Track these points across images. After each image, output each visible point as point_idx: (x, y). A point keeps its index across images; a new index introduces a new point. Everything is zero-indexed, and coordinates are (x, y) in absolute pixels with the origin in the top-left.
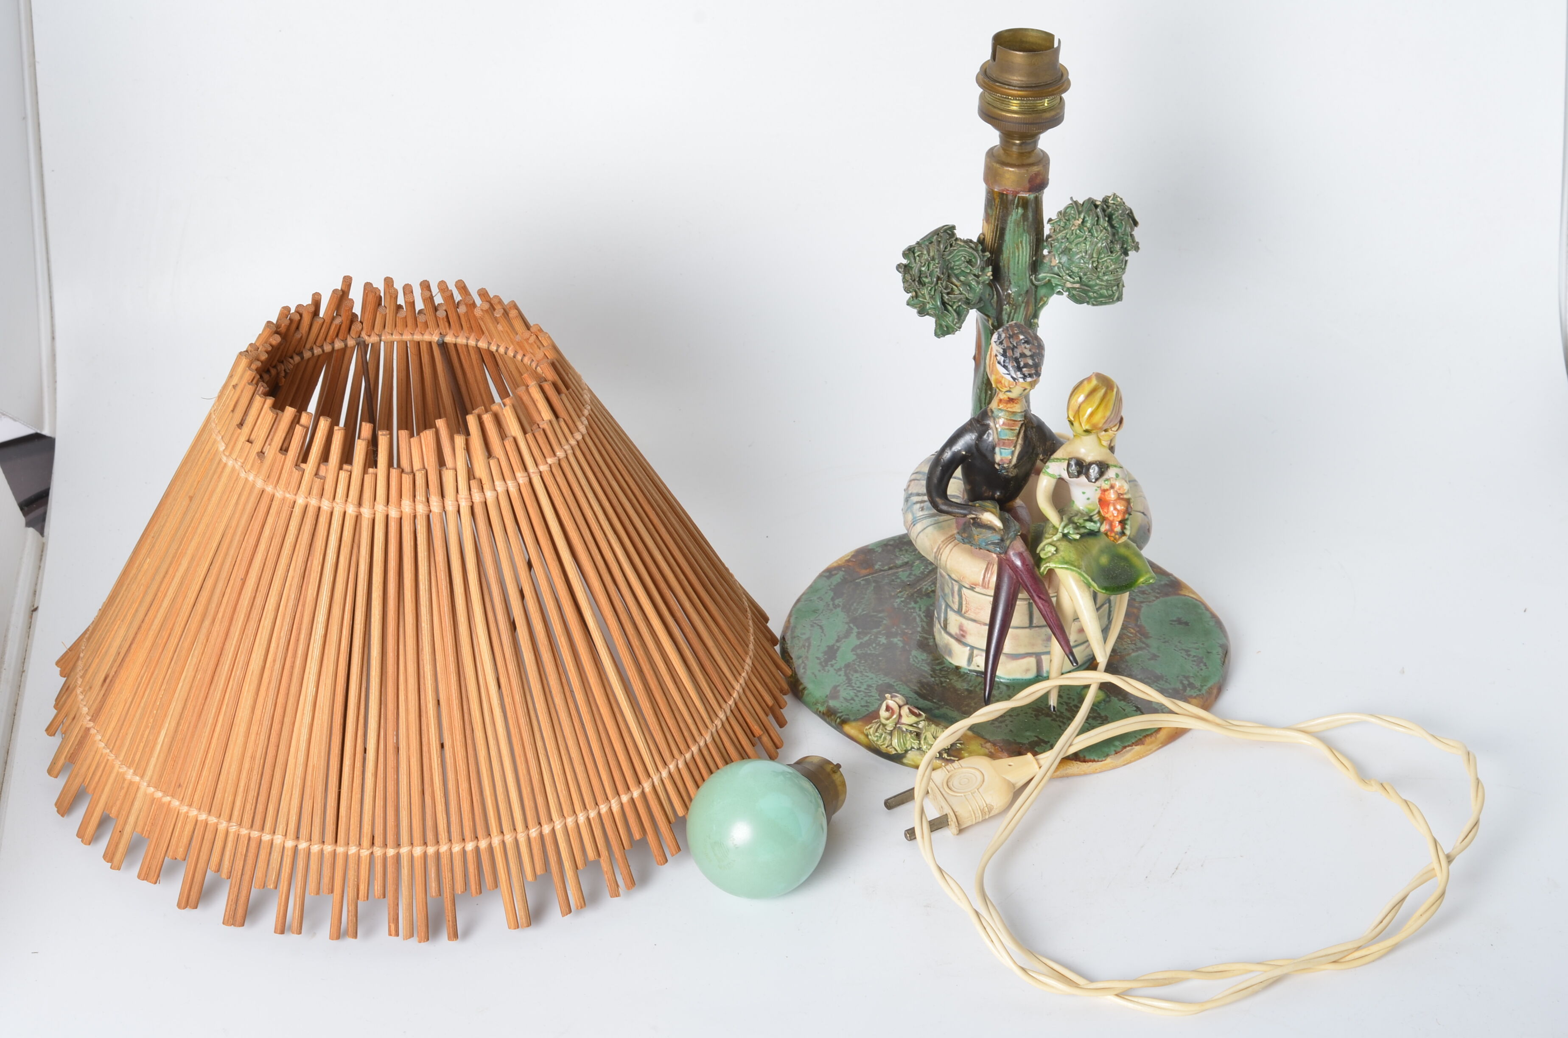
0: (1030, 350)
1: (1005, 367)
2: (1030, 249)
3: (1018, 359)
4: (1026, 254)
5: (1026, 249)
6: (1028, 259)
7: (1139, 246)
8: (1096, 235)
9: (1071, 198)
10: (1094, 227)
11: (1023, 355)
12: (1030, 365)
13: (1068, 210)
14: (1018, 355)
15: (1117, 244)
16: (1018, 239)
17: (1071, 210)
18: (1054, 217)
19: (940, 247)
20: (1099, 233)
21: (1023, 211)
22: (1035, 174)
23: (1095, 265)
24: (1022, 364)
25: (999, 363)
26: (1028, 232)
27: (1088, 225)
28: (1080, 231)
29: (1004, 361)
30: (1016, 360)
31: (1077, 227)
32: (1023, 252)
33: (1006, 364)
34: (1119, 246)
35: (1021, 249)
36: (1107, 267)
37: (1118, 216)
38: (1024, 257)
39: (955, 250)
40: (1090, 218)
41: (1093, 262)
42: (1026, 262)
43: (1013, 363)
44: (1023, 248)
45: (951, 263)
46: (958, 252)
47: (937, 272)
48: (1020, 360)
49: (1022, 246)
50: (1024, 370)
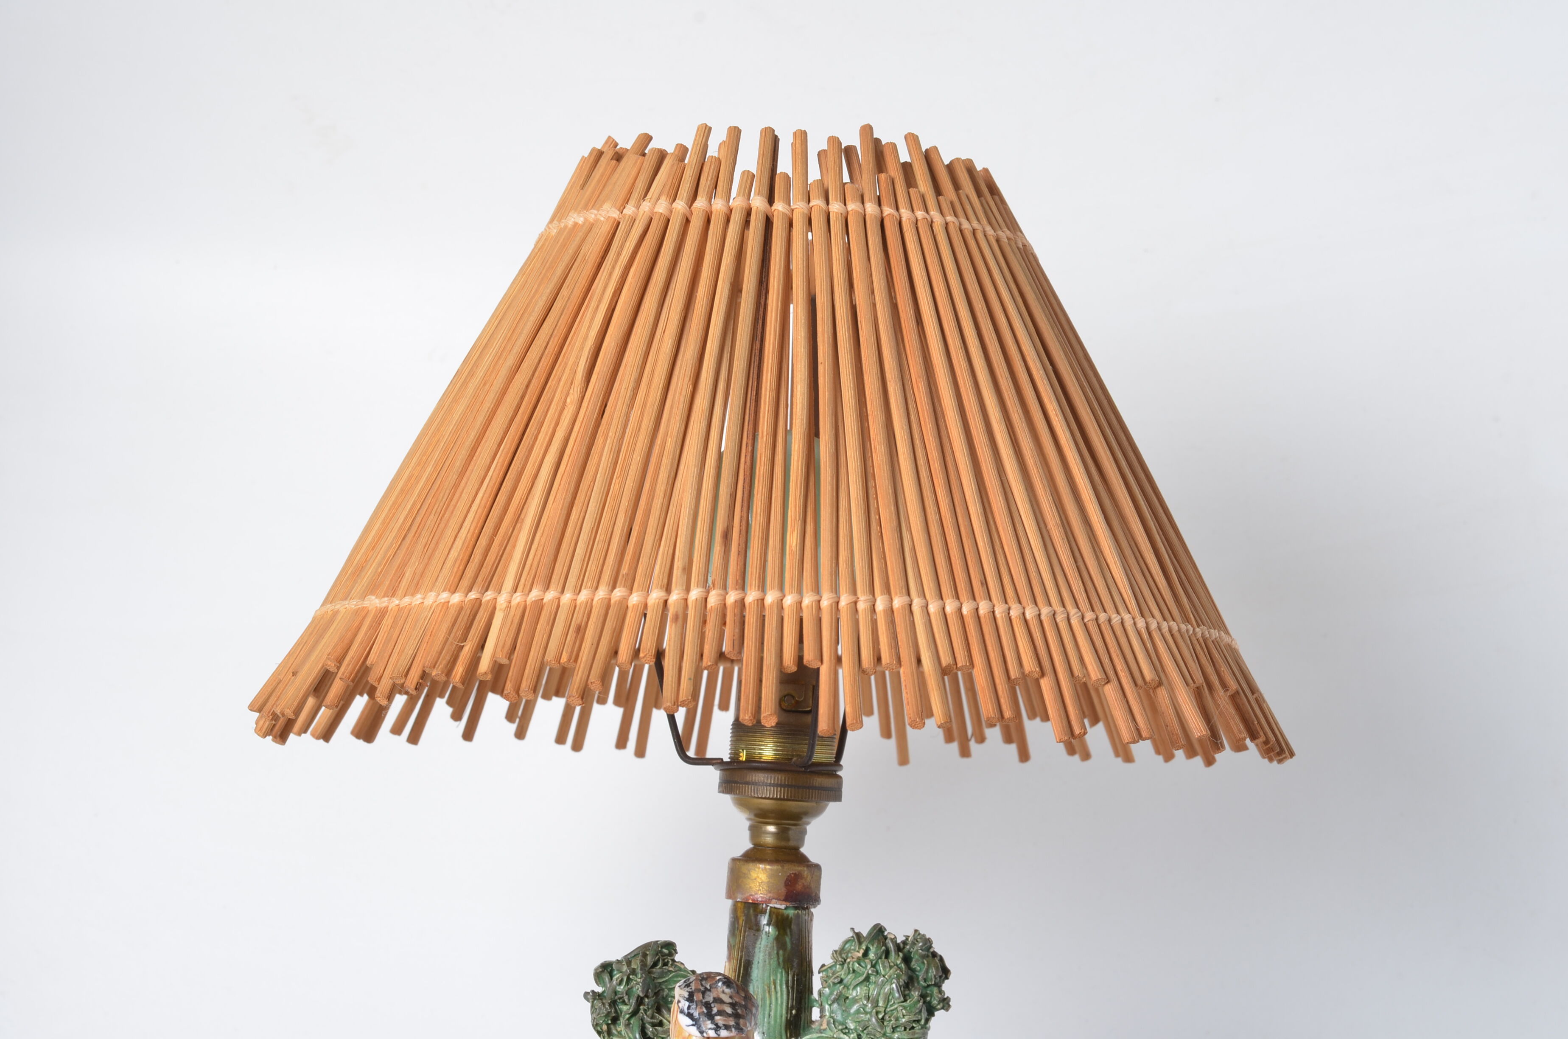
0: (731, 997)
1: (690, 1016)
2: (788, 995)
3: (710, 1004)
4: (782, 1003)
5: (782, 994)
6: (784, 1012)
7: (950, 1003)
8: (883, 972)
9: (853, 929)
10: (880, 961)
11: (718, 1000)
12: (727, 1013)
13: (847, 946)
14: (711, 999)
15: (914, 992)
16: (770, 977)
17: (851, 945)
18: (829, 961)
19: (646, 960)
20: (887, 970)
21: (777, 933)
22: (795, 874)
23: (880, 1016)
24: (715, 1010)
25: (682, 1012)
26: (784, 968)
27: (872, 955)
28: (859, 964)
29: (689, 1008)
30: (708, 1005)
31: (855, 959)
32: (777, 999)
33: (691, 1011)
34: (917, 993)
35: (773, 993)
36: (897, 1019)
37: (917, 950)
38: (779, 1008)
39: (671, 972)
40: (875, 946)
41: (877, 1013)
42: (781, 1016)
43: (701, 1008)
44: (776, 993)
45: (663, 990)
46: (677, 976)
47: (638, 990)
48: (712, 1005)
49: (775, 988)
50: (717, 1018)
